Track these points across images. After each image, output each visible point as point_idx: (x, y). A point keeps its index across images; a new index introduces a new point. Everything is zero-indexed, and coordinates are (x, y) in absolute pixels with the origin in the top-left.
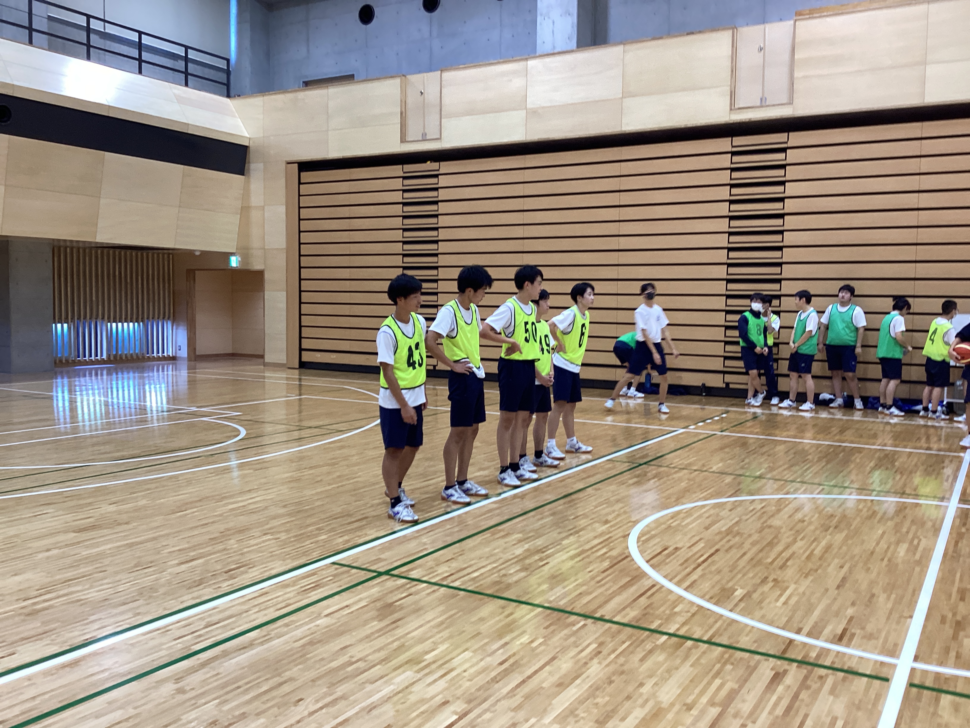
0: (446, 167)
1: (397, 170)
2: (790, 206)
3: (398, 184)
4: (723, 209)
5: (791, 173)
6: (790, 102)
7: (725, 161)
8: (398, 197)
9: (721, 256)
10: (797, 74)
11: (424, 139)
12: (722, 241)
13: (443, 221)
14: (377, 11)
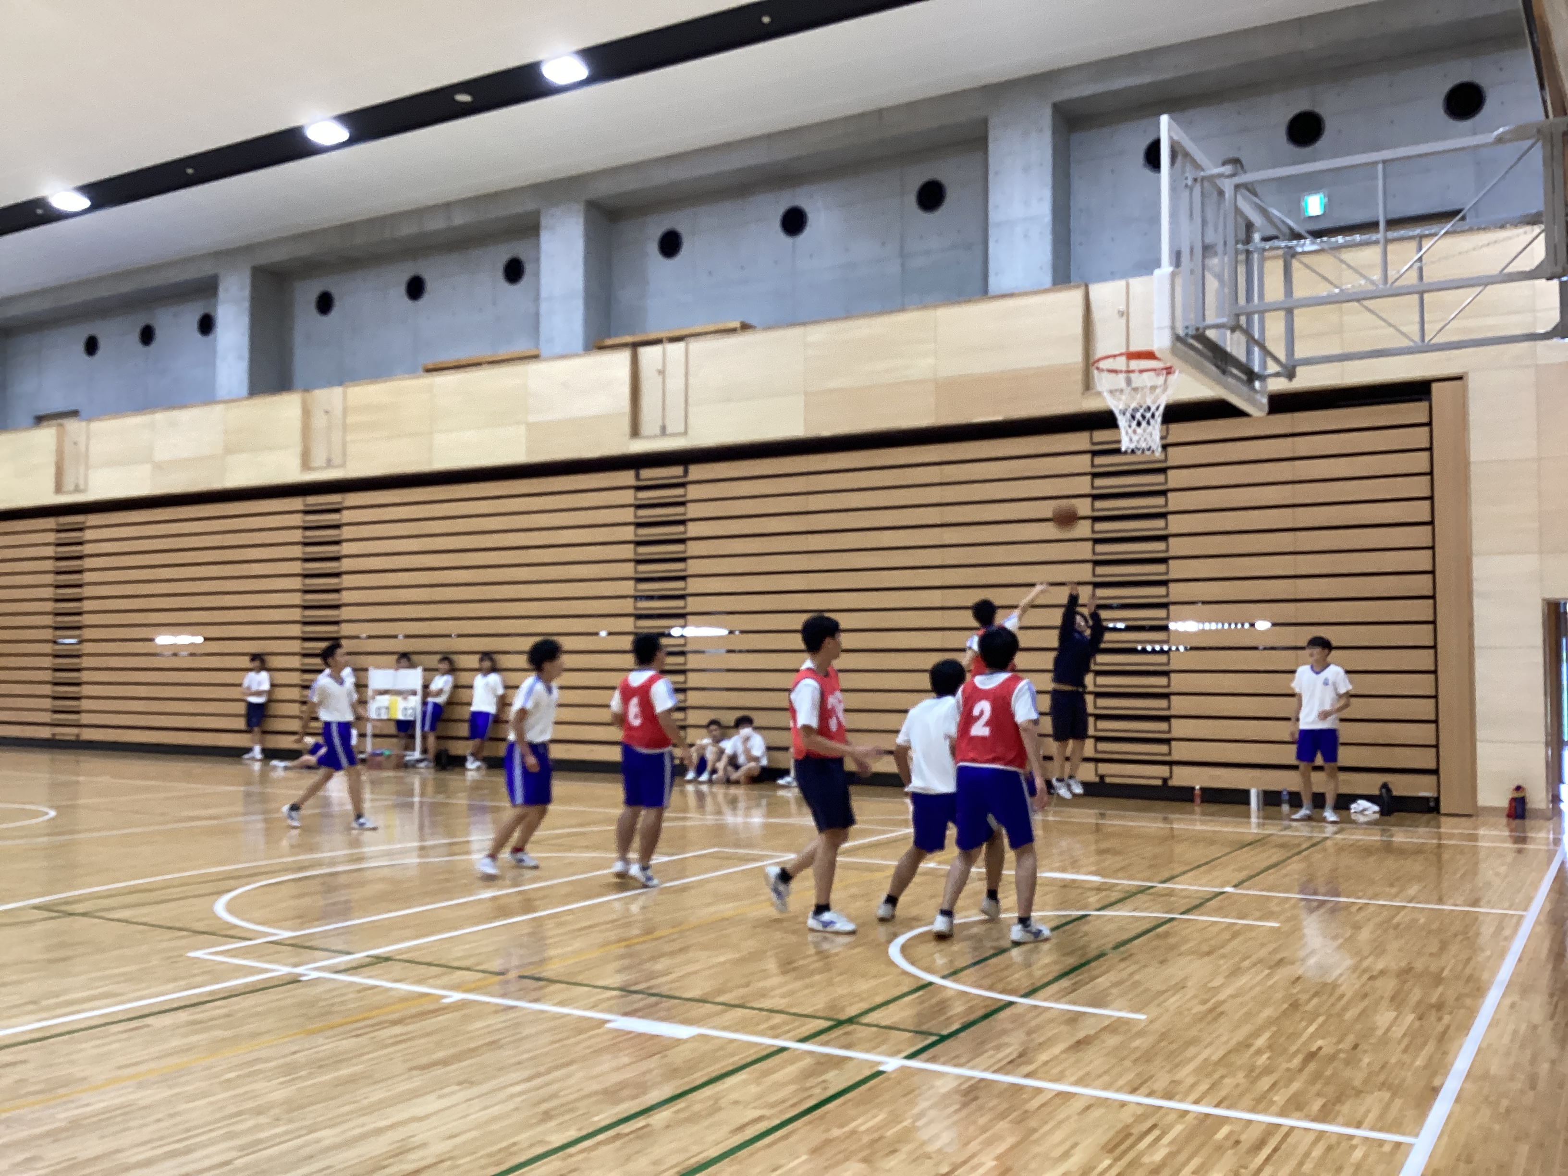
0: (93, 519)
1: (50, 522)
2: (346, 564)
3: (51, 537)
4: (297, 567)
5: (346, 532)
6: (343, 465)
7: (297, 520)
8: (50, 551)
9: (296, 614)
10: (349, 438)
11: (77, 490)
12: (297, 599)
13: (88, 577)
14: (102, 343)
